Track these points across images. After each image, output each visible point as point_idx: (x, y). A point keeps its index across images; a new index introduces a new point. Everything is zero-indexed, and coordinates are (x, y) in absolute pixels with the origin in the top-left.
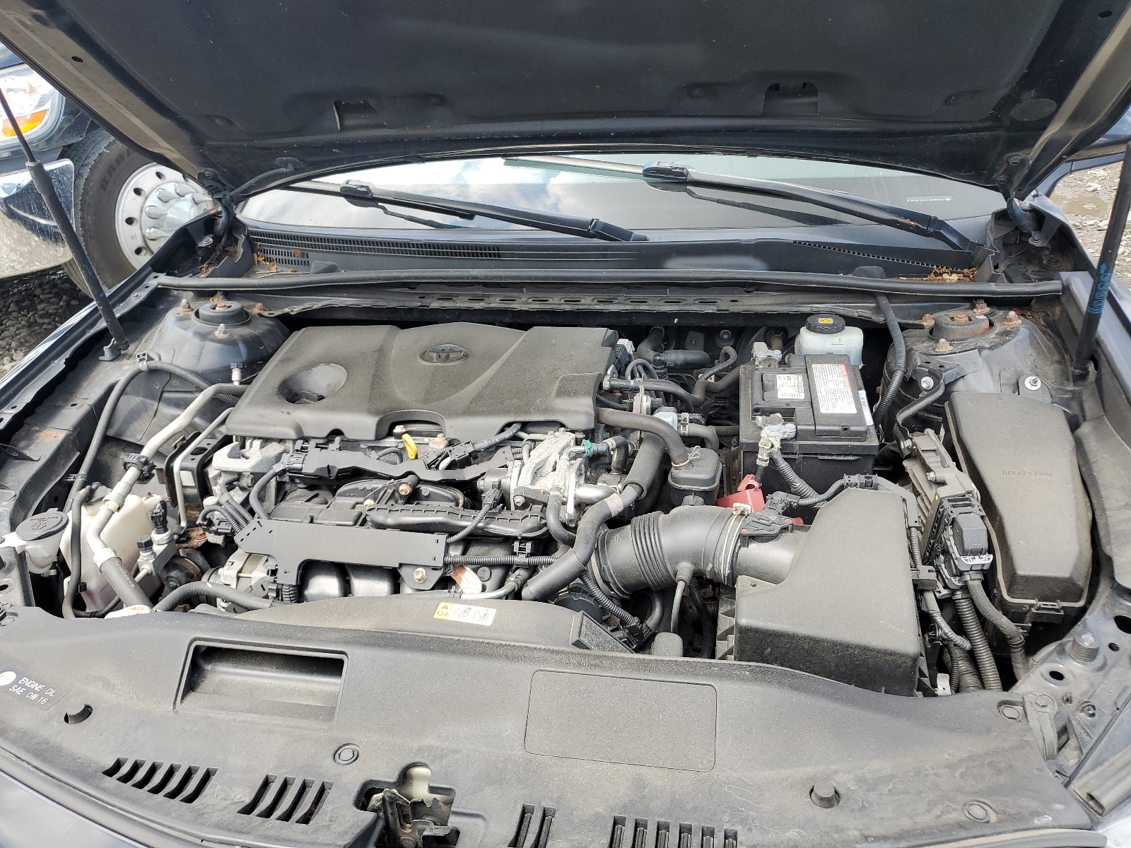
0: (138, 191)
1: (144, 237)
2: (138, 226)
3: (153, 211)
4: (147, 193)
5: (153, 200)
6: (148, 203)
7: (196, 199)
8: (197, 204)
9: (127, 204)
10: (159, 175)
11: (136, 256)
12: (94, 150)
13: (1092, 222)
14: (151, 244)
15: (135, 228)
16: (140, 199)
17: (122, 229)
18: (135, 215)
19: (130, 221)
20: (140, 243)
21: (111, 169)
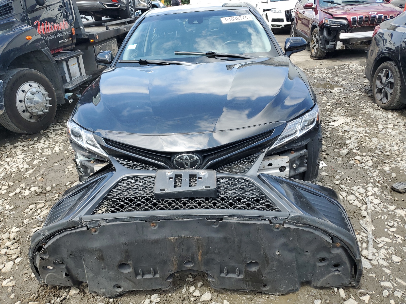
0: (23, 91)
1: (26, 106)
2: (24, 103)
3: (29, 97)
4: (26, 92)
5: (29, 94)
6: (27, 95)
7: (43, 93)
8: (43, 95)
9: (20, 95)
10: (30, 85)
11: (23, 113)
12: (8, 78)
13: (329, 90)
14: (28, 109)
15: (23, 104)
16: (24, 94)
17: (18, 104)
18: (23, 99)
19: (21, 101)
20: (24, 108)
21: (14, 84)
